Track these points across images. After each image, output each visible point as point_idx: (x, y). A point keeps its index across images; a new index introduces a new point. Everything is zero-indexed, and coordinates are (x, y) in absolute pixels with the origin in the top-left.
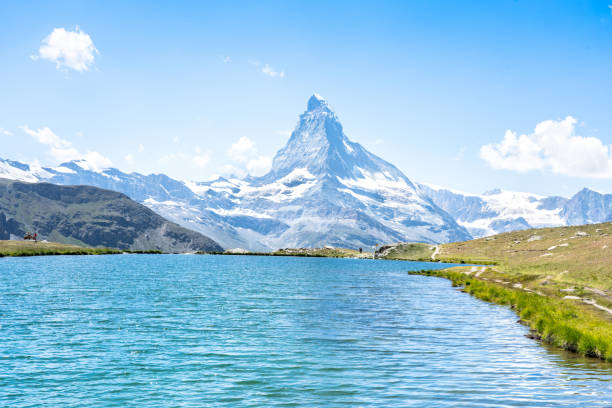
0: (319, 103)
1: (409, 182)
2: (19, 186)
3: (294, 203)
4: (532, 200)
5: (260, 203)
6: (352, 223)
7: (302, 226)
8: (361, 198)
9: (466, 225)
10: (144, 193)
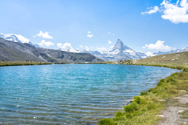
0: (119, 40)
1: (133, 51)
2: (76, 53)
3: (116, 54)
4: (152, 53)
5: (111, 55)
6: (125, 57)
7: (117, 58)
8: (126, 53)
9: (142, 57)
10: (94, 54)
